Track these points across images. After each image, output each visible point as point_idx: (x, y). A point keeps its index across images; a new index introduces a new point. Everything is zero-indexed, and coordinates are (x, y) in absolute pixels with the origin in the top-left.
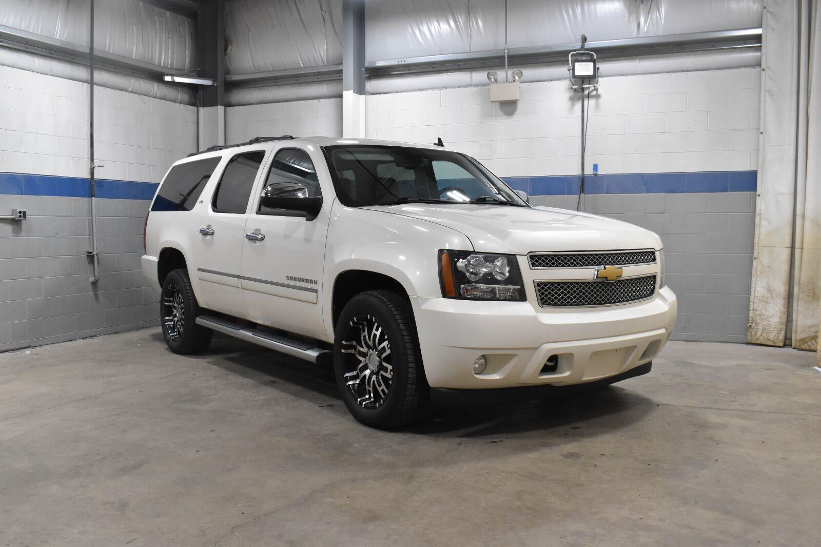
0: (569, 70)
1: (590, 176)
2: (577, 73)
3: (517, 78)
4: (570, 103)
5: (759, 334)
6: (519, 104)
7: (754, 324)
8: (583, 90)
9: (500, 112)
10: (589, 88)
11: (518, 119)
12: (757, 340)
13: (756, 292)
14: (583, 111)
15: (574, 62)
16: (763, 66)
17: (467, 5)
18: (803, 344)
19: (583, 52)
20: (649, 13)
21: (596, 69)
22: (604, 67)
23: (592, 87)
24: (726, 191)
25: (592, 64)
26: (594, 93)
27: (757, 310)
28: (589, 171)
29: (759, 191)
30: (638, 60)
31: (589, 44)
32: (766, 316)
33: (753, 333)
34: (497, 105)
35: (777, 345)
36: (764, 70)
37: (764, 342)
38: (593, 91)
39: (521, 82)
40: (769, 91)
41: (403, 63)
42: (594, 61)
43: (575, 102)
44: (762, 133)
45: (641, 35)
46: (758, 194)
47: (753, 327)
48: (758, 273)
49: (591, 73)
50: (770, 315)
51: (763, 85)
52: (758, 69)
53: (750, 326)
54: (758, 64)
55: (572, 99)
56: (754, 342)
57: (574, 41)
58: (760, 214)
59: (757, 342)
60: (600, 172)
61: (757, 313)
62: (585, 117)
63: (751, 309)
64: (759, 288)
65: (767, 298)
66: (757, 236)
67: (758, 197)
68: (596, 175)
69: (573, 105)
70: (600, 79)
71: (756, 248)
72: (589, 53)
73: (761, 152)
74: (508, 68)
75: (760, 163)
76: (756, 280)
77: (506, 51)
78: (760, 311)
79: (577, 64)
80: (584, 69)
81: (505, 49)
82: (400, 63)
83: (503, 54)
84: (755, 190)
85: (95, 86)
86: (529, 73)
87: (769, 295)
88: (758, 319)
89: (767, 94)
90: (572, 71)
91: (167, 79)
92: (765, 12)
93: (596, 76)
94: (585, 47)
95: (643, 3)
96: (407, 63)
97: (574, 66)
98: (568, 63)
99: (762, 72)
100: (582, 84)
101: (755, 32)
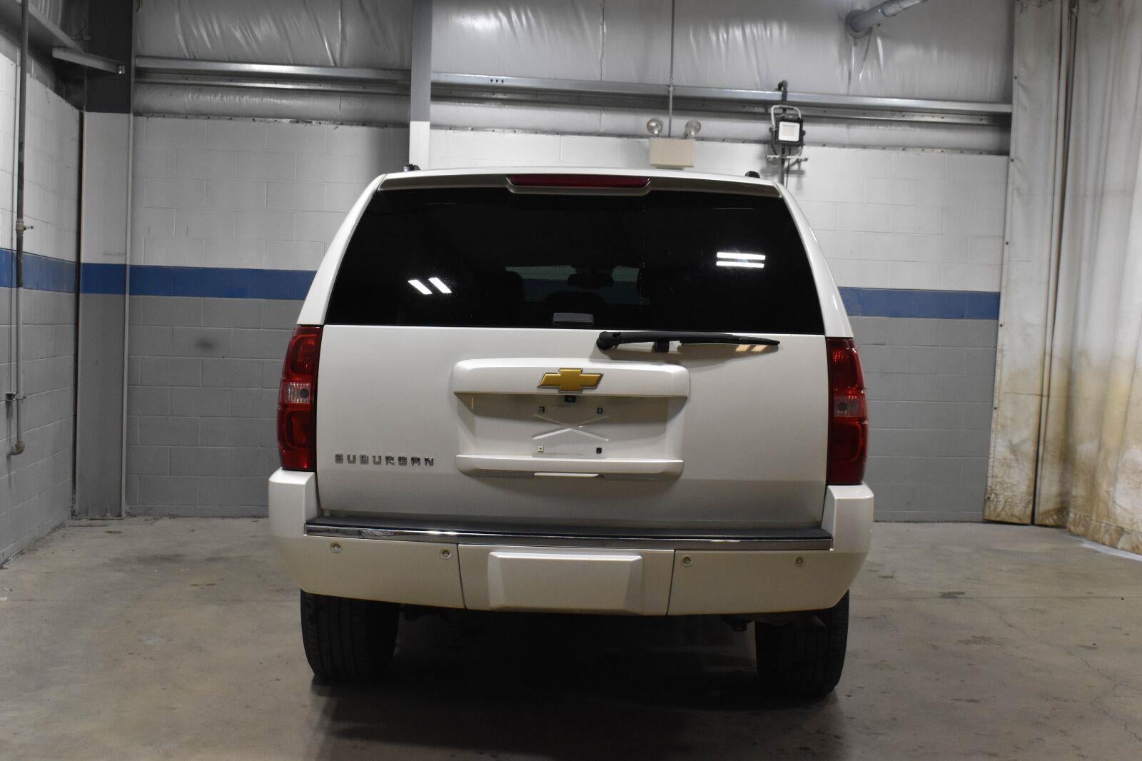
0: (771, 131)
5: (1000, 508)
7: (993, 495)
8: (783, 161)
10: (789, 159)
12: (998, 515)
13: (996, 453)
15: (777, 121)
16: (1012, 154)
17: (601, 5)
18: (1047, 518)
19: (786, 106)
20: (864, 61)
21: (802, 133)
22: (811, 130)
23: (793, 158)
24: (962, 317)
25: (797, 125)
26: (795, 167)
27: (997, 477)
29: (1001, 320)
30: (846, 125)
31: (791, 96)
32: (1009, 485)
33: (992, 507)
35: (1024, 522)
36: (1012, 160)
37: (1007, 519)
38: (793, 164)
39: (698, 139)
40: (1018, 189)
41: (499, 83)
42: (800, 121)
44: (1007, 243)
45: (852, 92)
46: (1000, 323)
47: (991, 499)
48: (999, 427)
49: (795, 138)
50: (1015, 483)
51: (1010, 180)
52: (1004, 158)
53: (989, 498)
54: (1004, 151)
56: (993, 519)
57: (760, 87)
58: (1002, 351)
59: (998, 519)
61: (998, 480)
63: (989, 474)
64: (999, 448)
65: (1011, 460)
66: (997, 378)
67: (1000, 328)
70: (804, 147)
71: (996, 395)
72: (792, 109)
73: (1005, 266)
74: (675, 114)
75: (1004, 283)
76: (996, 437)
77: (672, 88)
78: (1002, 477)
79: (782, 124)
80: (788, 132)
81: (669, 86)
82: (494, 83)
83: (666, 93)
84: (997, 318)
86: (711, 125)
87: (1012, 457)
88: (998, 487)
89: (1015, 192)
90: (775, 133)
91: (58, 54)
92: (1015, 82)
93: (800, 143)
94: (788, 99)
95: (855, 45)
96: (506, 84)
97: (777, 126)
98: (770, 119)
99: (1011, 163)
100: (783, 152)
101: (1003, 108)
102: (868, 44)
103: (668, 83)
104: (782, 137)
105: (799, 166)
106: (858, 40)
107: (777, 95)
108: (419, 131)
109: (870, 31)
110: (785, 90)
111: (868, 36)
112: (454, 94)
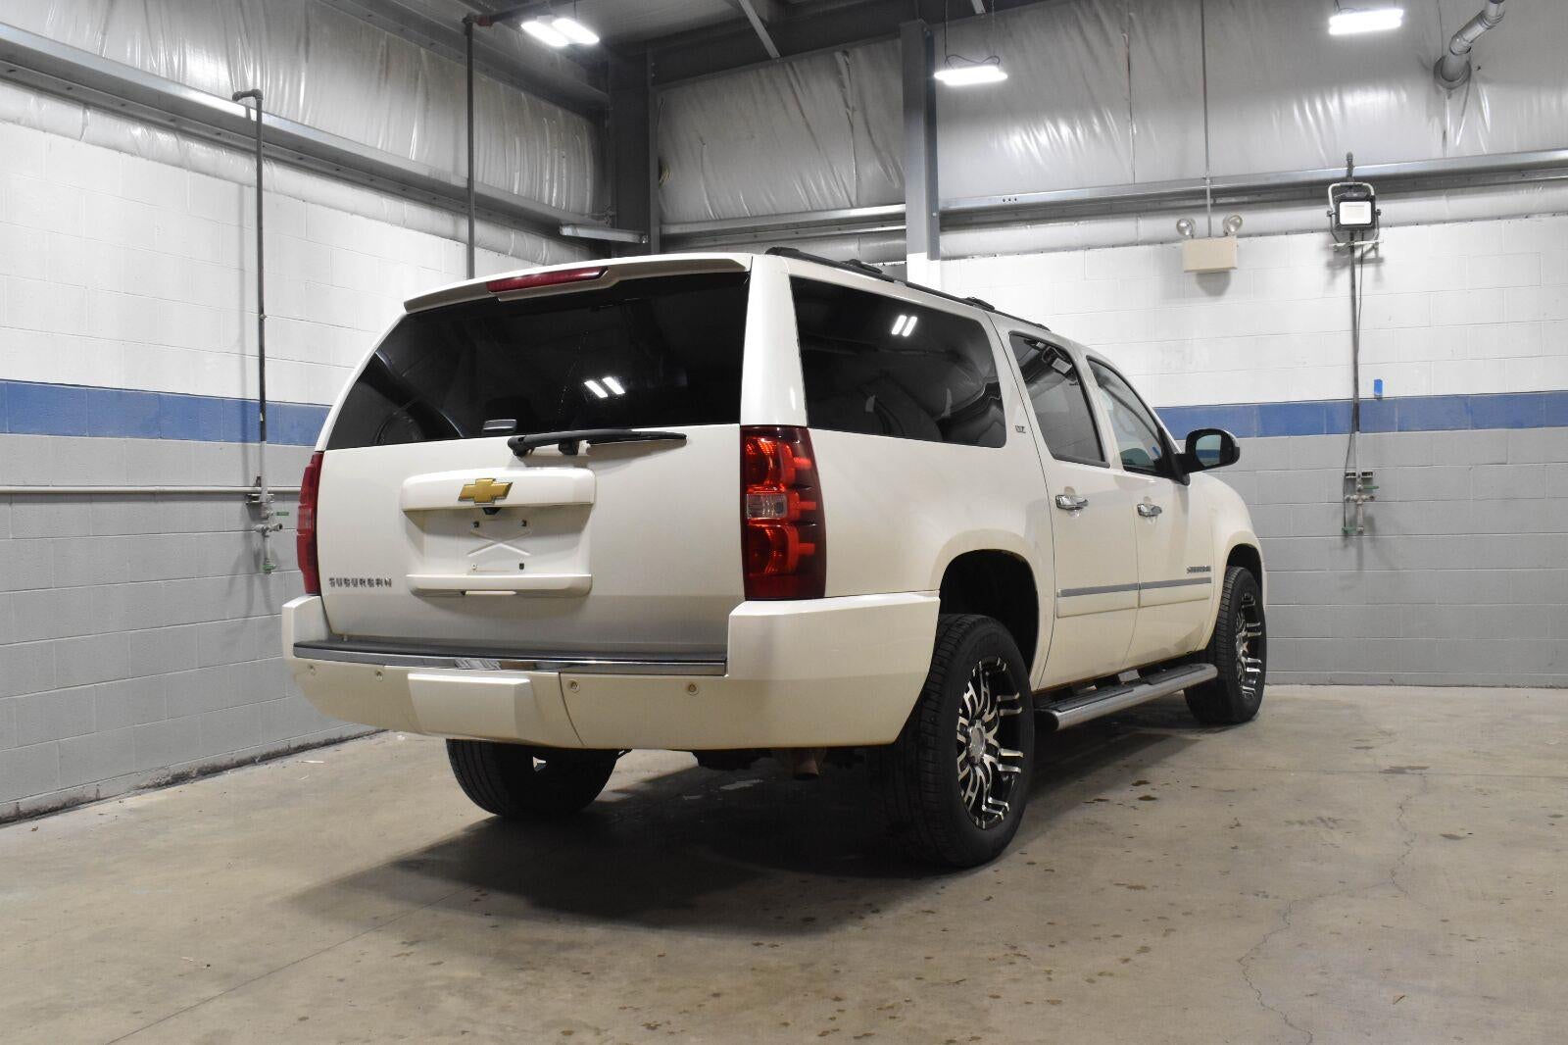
0: (1330, 216)
1: (1367, 402)
2: (1344, 221)
3: (1233, 229)
4: (1328, 272)
6: (1234, 276)
8: (1353, 249)
9: (1197, 289)
10: (1362, 246)
11: (1231, 301)
14: (1353, 287)
15: (1337, 202)
17: (1127, 100)
19: (1352, 183)
20: (1462, 115)
21: (1375, 214)
22: (1388, 208)
23: (1368, 244)
25: (1368, 205)
26: (1372, 255)
28: (1367, 392)
30: (1444, 197)
31: (1360, 170)
34: (1193, 279)
38: (1369, 251)
39: (1239, 236)
41: (1013, 202)
42: (1372, 200)
43: (1338, 272)
45: (1450, 153)
49: (1367, 220)
55: (1331, 266)
57: (1327, 165)
60: (1386, 393)
62: (1358, 297)
68: (1379, 399)
69: (1333, 276)
70: (1382, 229)
72: (1360, 186)
74: (1213, 211)
77: (1208, 181)
79: (1343, 205)
80: (1355, 213)
82: (1007, 203)
83: (1202, 187)
85: (477, 251)
86: (1252, 219)
90: (1335, 217)
91: (567, 231)
93: (1375, 225)
94: (1354, 175)
95: (1450, 97)
96: (1019, 202)
97: (1338, 207)
98: (1327, 203)
100: (1352, 239)
102: (1467, 94)
103: (1204, 176)
104: (1347, 220)
105: (1376, 253)
106: (1453, 91)
109: (1468, 78)
110: (1353, 163)
111: (1466, 85)
112: (975, 220)
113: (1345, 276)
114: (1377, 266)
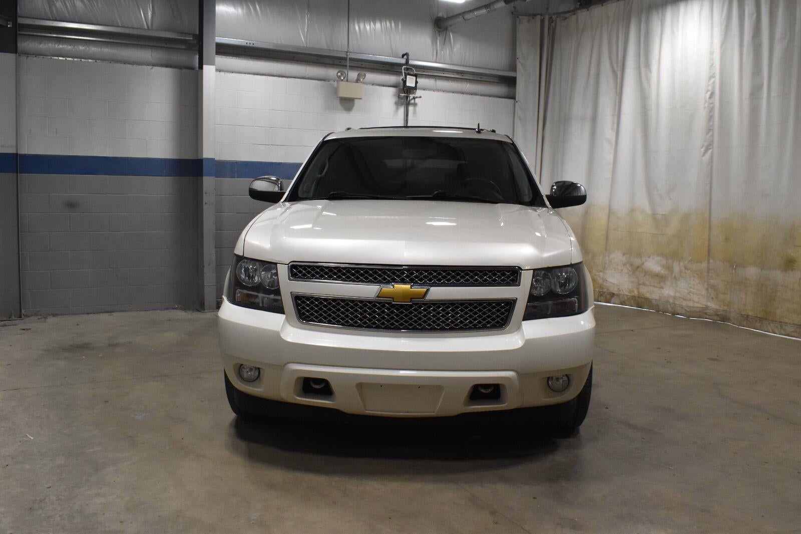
0: (402, 80)
3: (361, 79)
4: (395, 106)
6: (357, 102)
8: (407, 97)
9: (339, 106)
11: (354, 114)
15: (406, 75)
16: (517, 99)
19: (409, 67)
20: (444, 44)
21: (416, 82)
22: (422, 81)
23: (411, 96)
25: (414, 78)
26: (413, 101)
30: (435, 79)
31: (411, 62)
34: (338, 101)
36: (517, 102)
38: (412, 99)
39: (364, 83)
40: (519, 117)
41: (251, 45)
42: (416, 76)
43: (399, 107)
49: (413, 85)
51: (516, 113)
52: (512, 100)
54: (514, 98)
55: (396, 104)
57: (392, 56)
69: (397, 109)
70: (417, 90)
72: (412, 69)
74: (349, 69)
77: (348, 53)
79: (408, 76)
80: (410, 82)
82: (248, 45)
83: (346, 56)
86: (370, 76)
89: (518, 118)
90: (405, 82)
92: (518, 62)
93: (415, 88)
94: (409, 63)
95: (439, 35)
96: (255, 45)
97: (406, 77)
98: (402, 74)
99: (516, 104)
100: (408, 93)
101: (511, 74)
102: (446, 36)
103: (346, 51)
104: (408, 84)
105: (415, 101)
106: (440, 34)
107: (403, 61)
108: (209, 71)
109: (446, 29)
110: (408, 58)
111: (445, 32)
113: (402, 110)
114: (414, 107)
